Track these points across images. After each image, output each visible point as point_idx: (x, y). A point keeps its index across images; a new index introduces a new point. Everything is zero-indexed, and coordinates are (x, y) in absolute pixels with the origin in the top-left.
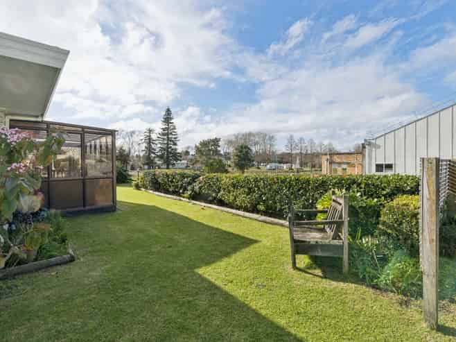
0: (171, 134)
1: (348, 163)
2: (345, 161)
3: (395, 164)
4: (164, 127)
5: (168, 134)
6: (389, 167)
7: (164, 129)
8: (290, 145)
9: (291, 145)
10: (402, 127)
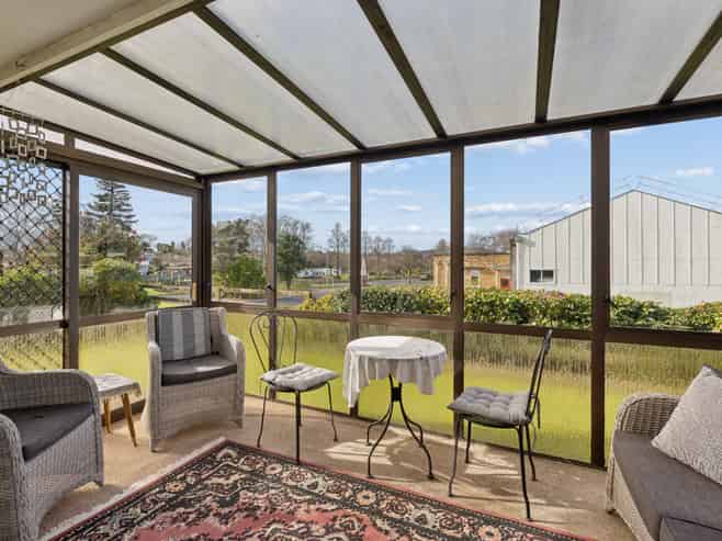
0: (118, 207)
1: (481, 269)
2: (475, 265)
3: (557, 270)
4: (103, 193)
5: (110, 209)
6: (549, 274)
7: (101, 198)
8: (335, 240)
9: (338, 240)
10: (565, 218)
